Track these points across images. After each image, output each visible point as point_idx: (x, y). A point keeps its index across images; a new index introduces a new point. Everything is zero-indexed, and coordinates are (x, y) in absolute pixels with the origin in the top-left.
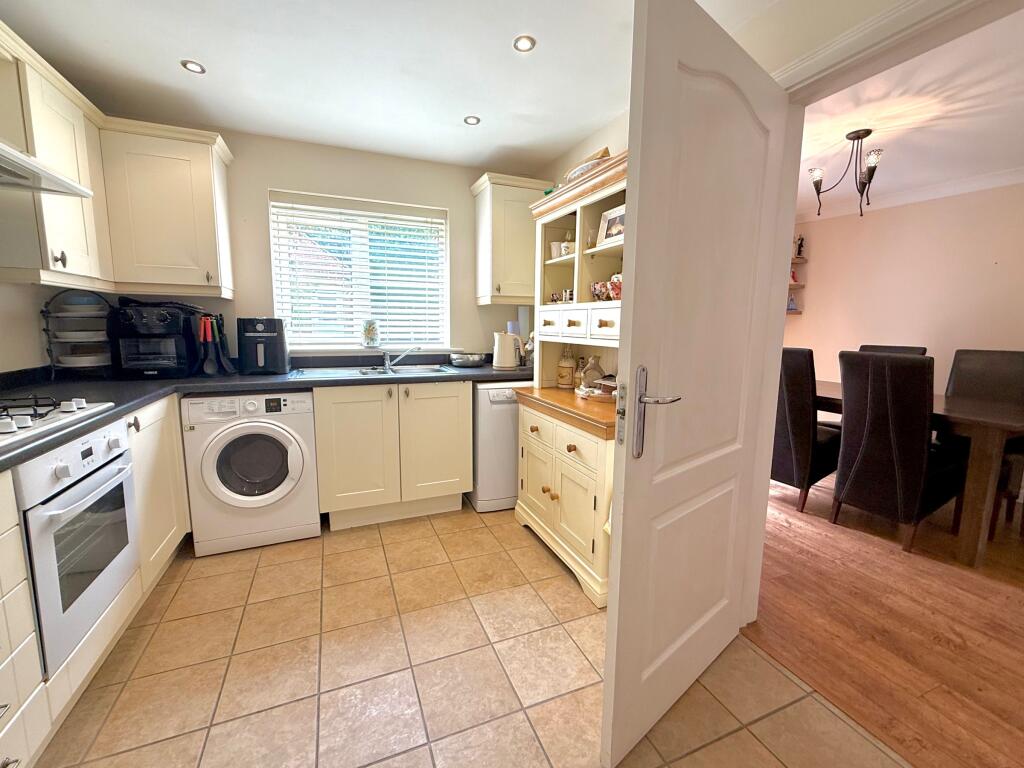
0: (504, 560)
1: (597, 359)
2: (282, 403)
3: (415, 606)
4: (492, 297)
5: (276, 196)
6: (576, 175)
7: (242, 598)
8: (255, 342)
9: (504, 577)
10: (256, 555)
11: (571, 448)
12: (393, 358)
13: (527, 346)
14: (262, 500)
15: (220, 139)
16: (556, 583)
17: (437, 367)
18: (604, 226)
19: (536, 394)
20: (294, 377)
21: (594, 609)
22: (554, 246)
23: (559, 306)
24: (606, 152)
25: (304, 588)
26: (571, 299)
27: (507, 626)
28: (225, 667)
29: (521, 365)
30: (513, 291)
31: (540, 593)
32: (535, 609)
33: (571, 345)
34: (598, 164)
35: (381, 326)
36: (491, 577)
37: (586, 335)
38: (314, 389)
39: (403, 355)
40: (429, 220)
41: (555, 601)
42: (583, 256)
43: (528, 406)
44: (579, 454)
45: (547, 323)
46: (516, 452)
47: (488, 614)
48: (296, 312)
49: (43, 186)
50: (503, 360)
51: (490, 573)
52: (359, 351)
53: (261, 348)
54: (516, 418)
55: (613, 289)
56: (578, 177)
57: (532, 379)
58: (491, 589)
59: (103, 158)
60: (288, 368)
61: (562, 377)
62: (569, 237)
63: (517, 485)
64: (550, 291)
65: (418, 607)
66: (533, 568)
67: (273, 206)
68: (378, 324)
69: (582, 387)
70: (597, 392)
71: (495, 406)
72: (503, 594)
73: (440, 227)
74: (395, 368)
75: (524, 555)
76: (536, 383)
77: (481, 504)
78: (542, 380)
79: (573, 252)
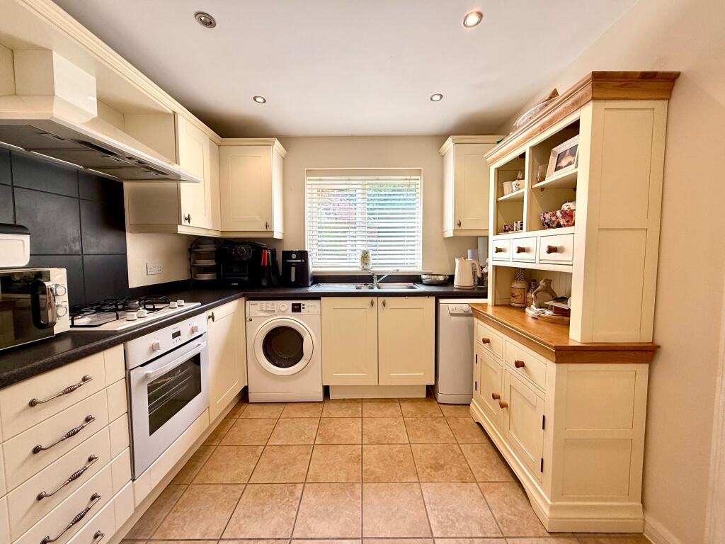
0: (455, 452)
1: (549, 282)
2: (302, 307)
3: (376, 478)
4: (454, 230)
5: (310, 173)
6: (524, 121)
7: (265, 439)
8: (291, 265)
9: (454, 470)
10: (281, 408)
11: (519, 364)
12: (379, 277)
13: (484, 269)
14: (288, 371)
15: (277, 142)
16: (503, 489)
17: (411, 284)
18: (553, 161)
19: (490, 311)
20: (313, 289)
21: (542, 532)
22: (506, 185)
23: (510, 235)
24: (555, 93)
25: (303, 440)
26: (521, 229)
27: (450, 523)
28: (241, 492)
29: (479, 285)
30: (471, 225)
31: (487, 497)
32: (480, 512)
33: (524, 269)
34: (546, 105)
35: (372, 255)
36: (442, 467)
37: (536, 260)
38: (322, 298)
39: (386, 275)
40: (408, 177)
41: (501, 509)
42: (532, 190)
43: (482, 320)
44: (527, 371)
45: (498, 250)
46: (471, 359)
47: (434, 504)
48: (319, 246)
49: (182, 179)
50: (463, 280)
51: (442, 462)
52: (357, 272)
53: (293, 269)
54: (471, 328)
55: (563, 217)
56: (527, 122)
57: (485, 296)
58: (440, 480)
59: (220, 161)
60: (310, 283)
61: (514, 297)
62: (520, 176)
63: (471, 386)
64: (502, 223)
65: (378, 480)
66: (482, 467)
67: (309, 180)
68: (371, 253)
69: (532, 307)
70: (548, 313)
71: (453, 318)
72: (450, 487)
73: (416, 182)
74: (380, 284)
75: (474, 452)
76: (489, 300)
77: (441, 397)
78: (495, 298)
79: (522, 188)
